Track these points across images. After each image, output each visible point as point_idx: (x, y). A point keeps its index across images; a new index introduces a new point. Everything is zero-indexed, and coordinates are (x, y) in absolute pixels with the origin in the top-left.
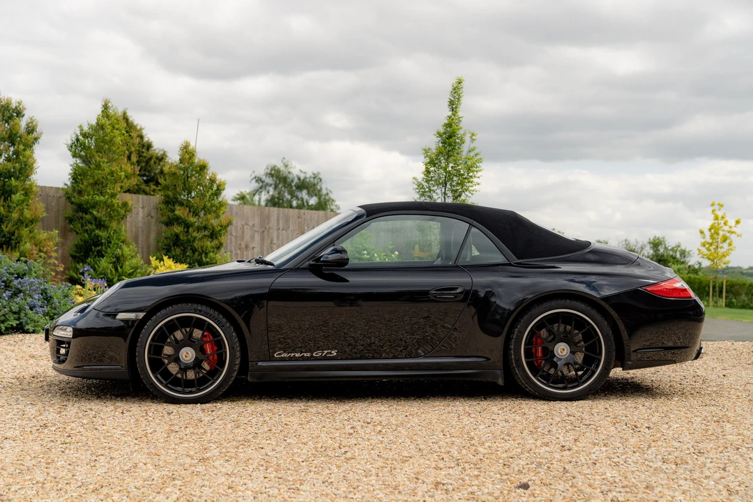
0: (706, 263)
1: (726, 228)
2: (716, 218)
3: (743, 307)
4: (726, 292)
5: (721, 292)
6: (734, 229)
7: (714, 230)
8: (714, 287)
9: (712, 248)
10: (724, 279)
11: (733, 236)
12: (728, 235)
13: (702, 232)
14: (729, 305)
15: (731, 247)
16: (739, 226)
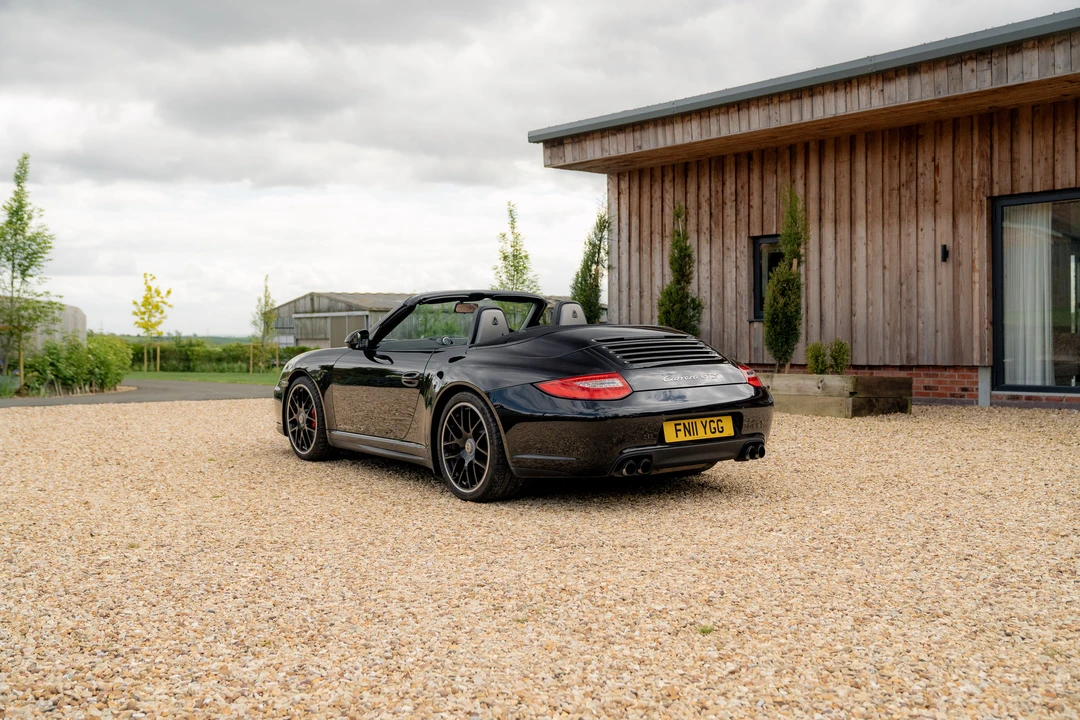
0: (141, 332)
1: (158, 299)
2: (149, 289)
3: (175, 370)
4: (161, 358)
5: (155, 358)
6: (165, 300)
7: (147, 302)
8: (149, 352)
9: (146, 317)
10: (158, 345)
11: (165, 308)
12: (160, 304)
13: (135, 303)
14: (163, 369)
15: (163, 315)
16: (171, 296)
